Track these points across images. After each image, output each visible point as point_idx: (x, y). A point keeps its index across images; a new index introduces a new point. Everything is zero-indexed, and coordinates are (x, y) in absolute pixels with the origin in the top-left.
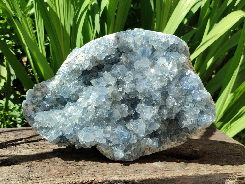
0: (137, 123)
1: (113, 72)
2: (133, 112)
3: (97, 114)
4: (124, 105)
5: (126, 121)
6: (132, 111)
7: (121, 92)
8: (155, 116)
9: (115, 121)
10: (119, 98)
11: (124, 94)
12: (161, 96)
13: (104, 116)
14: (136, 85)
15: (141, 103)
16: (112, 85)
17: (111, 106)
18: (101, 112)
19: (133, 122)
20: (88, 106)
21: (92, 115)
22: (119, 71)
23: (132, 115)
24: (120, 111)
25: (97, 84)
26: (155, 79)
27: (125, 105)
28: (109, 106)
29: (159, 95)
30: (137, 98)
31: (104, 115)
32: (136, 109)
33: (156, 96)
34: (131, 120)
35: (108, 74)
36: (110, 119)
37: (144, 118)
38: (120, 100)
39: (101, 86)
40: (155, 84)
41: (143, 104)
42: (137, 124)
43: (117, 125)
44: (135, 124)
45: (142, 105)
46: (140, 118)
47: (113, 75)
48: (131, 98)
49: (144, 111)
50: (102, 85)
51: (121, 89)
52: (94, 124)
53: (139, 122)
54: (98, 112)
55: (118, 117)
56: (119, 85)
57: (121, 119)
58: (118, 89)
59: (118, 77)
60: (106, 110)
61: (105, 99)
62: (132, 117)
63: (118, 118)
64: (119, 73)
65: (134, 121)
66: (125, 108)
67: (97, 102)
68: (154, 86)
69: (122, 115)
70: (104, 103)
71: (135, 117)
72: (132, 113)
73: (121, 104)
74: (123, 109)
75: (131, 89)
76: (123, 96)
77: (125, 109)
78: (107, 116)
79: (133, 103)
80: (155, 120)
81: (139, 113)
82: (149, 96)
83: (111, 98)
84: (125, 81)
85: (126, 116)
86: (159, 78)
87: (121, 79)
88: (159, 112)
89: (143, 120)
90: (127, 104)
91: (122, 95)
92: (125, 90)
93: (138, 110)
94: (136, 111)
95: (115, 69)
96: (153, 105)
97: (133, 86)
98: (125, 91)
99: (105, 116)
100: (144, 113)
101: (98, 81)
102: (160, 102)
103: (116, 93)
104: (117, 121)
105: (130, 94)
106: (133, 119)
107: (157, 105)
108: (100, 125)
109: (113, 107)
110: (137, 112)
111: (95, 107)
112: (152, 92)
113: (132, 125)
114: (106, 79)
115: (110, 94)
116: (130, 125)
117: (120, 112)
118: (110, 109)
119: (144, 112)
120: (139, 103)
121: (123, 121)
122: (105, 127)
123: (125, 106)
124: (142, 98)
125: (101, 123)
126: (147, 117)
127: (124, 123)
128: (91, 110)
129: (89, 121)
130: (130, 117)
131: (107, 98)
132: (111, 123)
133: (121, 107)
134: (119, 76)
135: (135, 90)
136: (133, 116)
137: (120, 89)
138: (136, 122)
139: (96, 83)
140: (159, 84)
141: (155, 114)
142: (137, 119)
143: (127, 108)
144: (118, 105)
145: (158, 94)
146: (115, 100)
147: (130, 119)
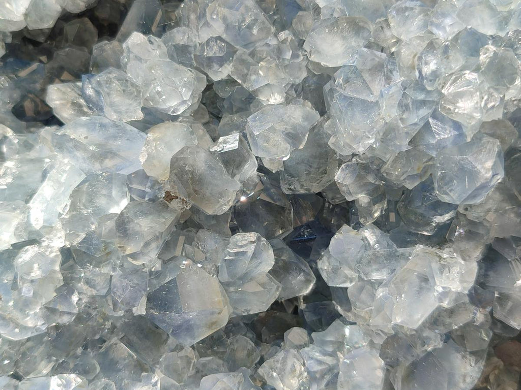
0: (333, 355)
1: (179, 36)
2: (308, 281)
3: (75, 298)
4: (252, 236)
5: (259, 340)
6: (301, 277)
7: (232, 161)
8: (451, 312)
9: (188, 342)
10: (221, 195)
11: (250, 170)
12: (500, 178)
13: (121, 313)
14: (323, 113)
15: (358, 226)
16: (174, 118)
17: (167, 246)
18: (100, 281)
19: (306, 345)
20: (17, 248)
21: (44, 301)
22: (218, 29)
23: (296, 299)
24: (225, 277)
25: (85, 109)
26: (457, 61)
27: (258, 239)
28: (154, 245)
29: (489, 164)
30: (329, 195)
31: (115, 304)
32: (324, 265)
33: (472, 174)
34: (296, 334)
35: (150, 47)
36: (157, 327)
37: (377, 321)
38: (226, 208)
39: (105, 121)
40: (459, 96)
41: (370, 235)
42: (329, 360)
43: (204, 365)
44: (320, 362)
45: (364, 239)
46: (346, 322)
47: (180, 54)
48: (295, 199)
49: (375, 276)
50: (114, 117)
51: (230, 142)
52: (57, 360)
53: (340, 344)
54: (81, 285)
55: (213, 313)
56: (219, 119)
57: (232, 327)
58: (215, 140)
59: (216, 67)
60: (136, 271)
61: (125, 203)
62: (296, 310)
63: (213, 324)
64: (219, 38)
65: (311, 341)
66: (255, 256)
67: (75, 220)
68: (454, 103)
69: (234, 303)
70: (122, 225)
71: (315, 311)
72: (300, 290)
73: (234, 230)
74: (243, 266)
75: (293, 137)
76: (245, 184)
77: (255, 262)
78: (140, 309)
79: (308, 225)
80: (448, 337)
81: (347, 288)
82: (412, 177)
83: (168, 193)
84: (256, 92)
85: (259, 305)
86: (483, 58)
87: (230, 82)
88: (482, 283)
89: (369, 333)
90: (269, 236)
91: (237, 177)
92: (256, 144)
93: (335, 271)
94: (324, 276)
95: (193, 17)
96: (441, 237)
97: (306, 118)
98: (254, 153)
99: (129, 311)
100: (380, 293)
101: (90, 91)
102: (491, 217)
103: (200, 162)
104: (203, 341)
105: (288, 170)
106: (301, 324)
107: (471, 235)
108: (98, 369)
109: (178, 252)
110: (330, 284)
111: (66, 253)
112: (440, 146)
113: (299, 368)
114: (139, 81)
115: (161, 172)
116: (289, 367)
117: (225, 285)
118: (158, 266)
119: (380, 283)
120: (345, 227)
121: (243, 343)
122: (126, 381)
123: (253, 247)
124: (363, 198)
125: (106, 353)
126: (398, 320)
127: (249, 354)
128: (36, 273)
129: (21, 343)
130: (288, 316)
131: (142, 194)
132: (166, 356)
133: (230, 254)
134: (221, 61)
135: (320, 146)
136: (302, 306)
137: (225, 142)
138: (324, 343)
139: (80, 106)
140: (491, 95)
141: (456, 300)
142: (329, 324)
143: (268, 260)
144: (209, 240)
145: (483, 163)
146: (195, 210)
147: (289, 327)
